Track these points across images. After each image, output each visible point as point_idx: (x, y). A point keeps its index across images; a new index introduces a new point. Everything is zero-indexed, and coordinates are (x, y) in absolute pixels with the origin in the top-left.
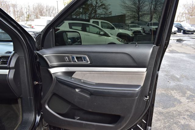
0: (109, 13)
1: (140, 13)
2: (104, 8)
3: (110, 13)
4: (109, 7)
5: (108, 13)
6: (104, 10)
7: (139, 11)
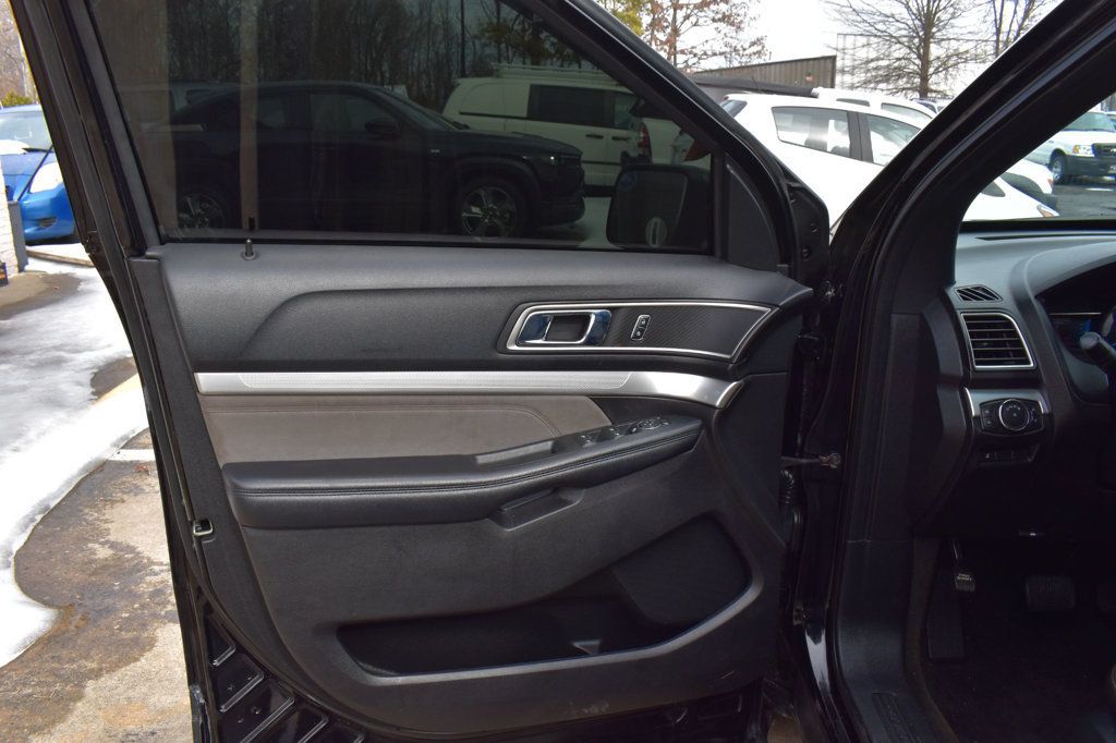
0: (753, 44)
1: (935, 51)
2: (725, 19)
3: (755, 49)
4: (751, 14)
5: (746, 45)
6: (722, 26)
7: (926, 41)
